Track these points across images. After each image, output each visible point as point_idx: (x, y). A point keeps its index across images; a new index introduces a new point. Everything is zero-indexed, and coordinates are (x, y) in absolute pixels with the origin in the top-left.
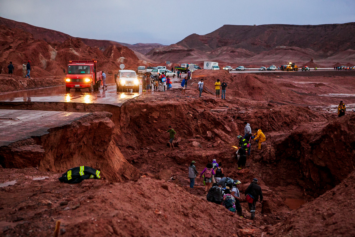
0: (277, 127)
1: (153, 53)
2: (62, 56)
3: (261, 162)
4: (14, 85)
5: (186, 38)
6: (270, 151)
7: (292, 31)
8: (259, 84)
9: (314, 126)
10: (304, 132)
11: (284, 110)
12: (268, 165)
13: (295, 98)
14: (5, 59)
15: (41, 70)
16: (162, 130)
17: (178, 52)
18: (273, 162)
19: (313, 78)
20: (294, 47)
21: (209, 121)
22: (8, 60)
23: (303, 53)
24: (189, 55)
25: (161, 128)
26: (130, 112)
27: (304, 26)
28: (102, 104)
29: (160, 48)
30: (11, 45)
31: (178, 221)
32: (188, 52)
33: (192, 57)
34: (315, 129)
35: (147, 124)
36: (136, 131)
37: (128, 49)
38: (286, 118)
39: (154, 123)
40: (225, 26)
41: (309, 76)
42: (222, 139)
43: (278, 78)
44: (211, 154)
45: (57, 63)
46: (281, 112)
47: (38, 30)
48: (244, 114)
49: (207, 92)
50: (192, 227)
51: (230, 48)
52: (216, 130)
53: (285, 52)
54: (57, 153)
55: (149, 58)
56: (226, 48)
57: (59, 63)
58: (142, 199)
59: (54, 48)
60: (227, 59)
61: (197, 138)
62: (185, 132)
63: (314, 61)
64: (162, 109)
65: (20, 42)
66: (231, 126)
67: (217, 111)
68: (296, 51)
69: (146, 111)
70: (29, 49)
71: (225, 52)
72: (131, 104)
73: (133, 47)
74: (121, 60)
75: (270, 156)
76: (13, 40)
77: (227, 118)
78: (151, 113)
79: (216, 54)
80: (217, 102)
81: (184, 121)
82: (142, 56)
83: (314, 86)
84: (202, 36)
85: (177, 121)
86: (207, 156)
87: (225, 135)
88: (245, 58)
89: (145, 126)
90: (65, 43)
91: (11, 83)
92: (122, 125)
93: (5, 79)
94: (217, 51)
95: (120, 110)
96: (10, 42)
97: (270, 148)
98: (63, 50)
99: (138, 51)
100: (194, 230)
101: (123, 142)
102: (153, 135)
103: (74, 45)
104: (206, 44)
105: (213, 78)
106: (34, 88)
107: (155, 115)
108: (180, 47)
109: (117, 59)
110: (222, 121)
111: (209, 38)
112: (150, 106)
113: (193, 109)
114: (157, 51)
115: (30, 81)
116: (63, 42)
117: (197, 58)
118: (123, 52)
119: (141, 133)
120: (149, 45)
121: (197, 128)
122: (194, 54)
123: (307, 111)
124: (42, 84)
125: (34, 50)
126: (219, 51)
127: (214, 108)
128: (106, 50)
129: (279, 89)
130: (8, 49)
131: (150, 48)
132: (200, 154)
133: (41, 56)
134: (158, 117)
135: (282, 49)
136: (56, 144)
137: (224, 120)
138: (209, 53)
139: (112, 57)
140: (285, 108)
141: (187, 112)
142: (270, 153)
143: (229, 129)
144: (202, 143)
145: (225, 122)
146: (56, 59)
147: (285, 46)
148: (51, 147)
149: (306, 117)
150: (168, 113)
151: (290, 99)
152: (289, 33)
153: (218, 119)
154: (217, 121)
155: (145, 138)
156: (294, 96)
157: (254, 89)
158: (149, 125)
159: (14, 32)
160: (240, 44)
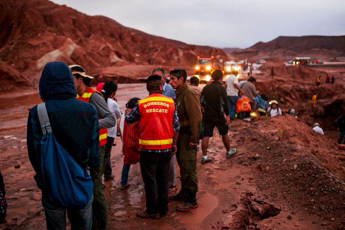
0: (324, 97)
1: (235, 53)
2: (186, 55)
3: (314, 116)
12: (319, 119)
14: (156, 57)
15: (175, 63)
21: (282, 92)
23: (330, 53)
24: (257, 54)
42: (290, 103)
52: (286, 98)
55: (233, 56)
56: (280, 50)
59: (182, 50)
63: (337, 58)
65: (162, 47)
66: (296, 95)
70: (168, 51)
71: (279, 53)
76: (159, 46)
77: (292, 90)
87: (292, 100)
90: (185, 48)
94: (275, 52)
97: (320, 108)
98: (186, 51)
99: (227, 52)
103: (192, 48)
108: (251, 50)
113: (272, 85)
114: (238, 52)
117: (263, 56)
122: (260, 54)
130: (156, 51)
133: (175, 55)
135: (316, 50)
138: (269, 53)
141: (269, 87)
147: (318, 48)
154: (287, 92)
157: (304, 74)
160: (289, 47)
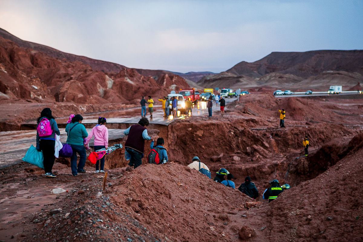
0: (313, 143)
1: (204, 80)
2: (118, 85)
3: (295, 173)
4: (75, 110)
5: (235, 66)
6: (304, 163)
7: (338, 57)
8: (300, 105)
9: (344, 140)
10: (333, 145)
11: (319, 127)
12: (302, 176)
13: (335, 118)
14: (67, 89)
15: (99, 98)
16: (206, 146)
17: (228, 79)
18: (306, 173)
19: (358, 100)
20: (341, 72)
21: (249, 138)
22: (69, 90)
23: (350, 77)
24: (239, 81)
25: (205, 145)
26: (177, 130)
27: (350, 51)
28: (152, 124)
29: (211, 76)
30: (72, 76)
31: (195, 191)
32: (238, 79)
33: (241, 83)
34: (344, 142)
35: (192, 141)
36: (182, 148)
37: (180, 77)
38: (321, 134)
39: (198, 140)
40: (273, 53)
41: (355, 98)
42: (260, 154)
43: (324, 101)
44: (250, 167)
45: (114, 91)
46: (316, 129)
47: (96, 62)
48: (281, 132)
49: (250, 113)
50: (207, 196)
51: (278, 74)
52: (255, 146)
53: (333, 77)
54: (112, 163)
55: (200, 86)
56: (274, 74)
57: (115, 92)
58: (168, 174)
59: (111, 78)
60: (276, 84)
61: (238, 153)
62: (226, 148)
63: (361, 84)
64: (205, 128)
65: (80, 73)
66: (270, 142)
67: (257, 130)
68: (343, 76)
69: (191, 130)
70: (88, 80)
71: (273, 78)
72: (178, 124)
73: (185, 76)
74: (172, 88)
75: (304, 167)
76: (74, 72)
77: (265, 135)
78: (196, 132)
79: (264, 80)
80: (257, 122)
81: (226, 139)
82: (194, 84)
83: (357, 108)
84: (251, 63)
85: (220, 139)
86: (246, 169)
87: (263, 150)
88: (293, 83)
89: (190, 143)
90: (120, 73)
91: (72, 109)
92: (170, 142)
93: (68, 105)
94: (266, 77)
95: (167, 129)
96: (71, 73)
98: (118, 80)
99: (190, 79)
100: (208, 198)
101: (171, 157)
102: (198, 151)
103: (129, 75)
104: (255, 70)
105: (259, 102)
106: (93, 113)
107: (200, 133)
108: (230, 75)
109: (169, 87)
110: (261, 138)
111: (258, 65)
112: (195, 125)
113: (235, 128)
114: (208, 78)
115: (89, 107)
116: (119, 72)
117: (247, 84)
118: (175, 80)
119: (187, 150)
120: (200, 74)
121: (238, 144)
122: (244, 81)
123: (341, 128)
124: (100, 109)
125: (93, 80)
126: (268, 77)
127: (255, 127)
128: (159, 79)
129: (319, 110)
130: (69, 80)
131: (202, 76)
132: (240, 167)
133: (99, 86)
134: (202, 135)
135: (329, 73)
136: (111, 155)
137: (263, 137)
138: (258, 79)
139: (165, 85)
140: (320, 126)
141: (229, 130)
142: (303, 165)
143: (267, 145)
144: (241, 158)
145: (264, 139)
146: (112, 88)
147: (332, 70)
148: (107, 157)
149: (340, 134)
150: (211, 131)
151: (330, 119)
152: (336, 58)
153: (258, 136)
154: (256, 138)
155: (191, 154)
156: (335, 116)
157: (295, 110)
158: (195, 143)
159: (74, 65)
160: (288, 70)
